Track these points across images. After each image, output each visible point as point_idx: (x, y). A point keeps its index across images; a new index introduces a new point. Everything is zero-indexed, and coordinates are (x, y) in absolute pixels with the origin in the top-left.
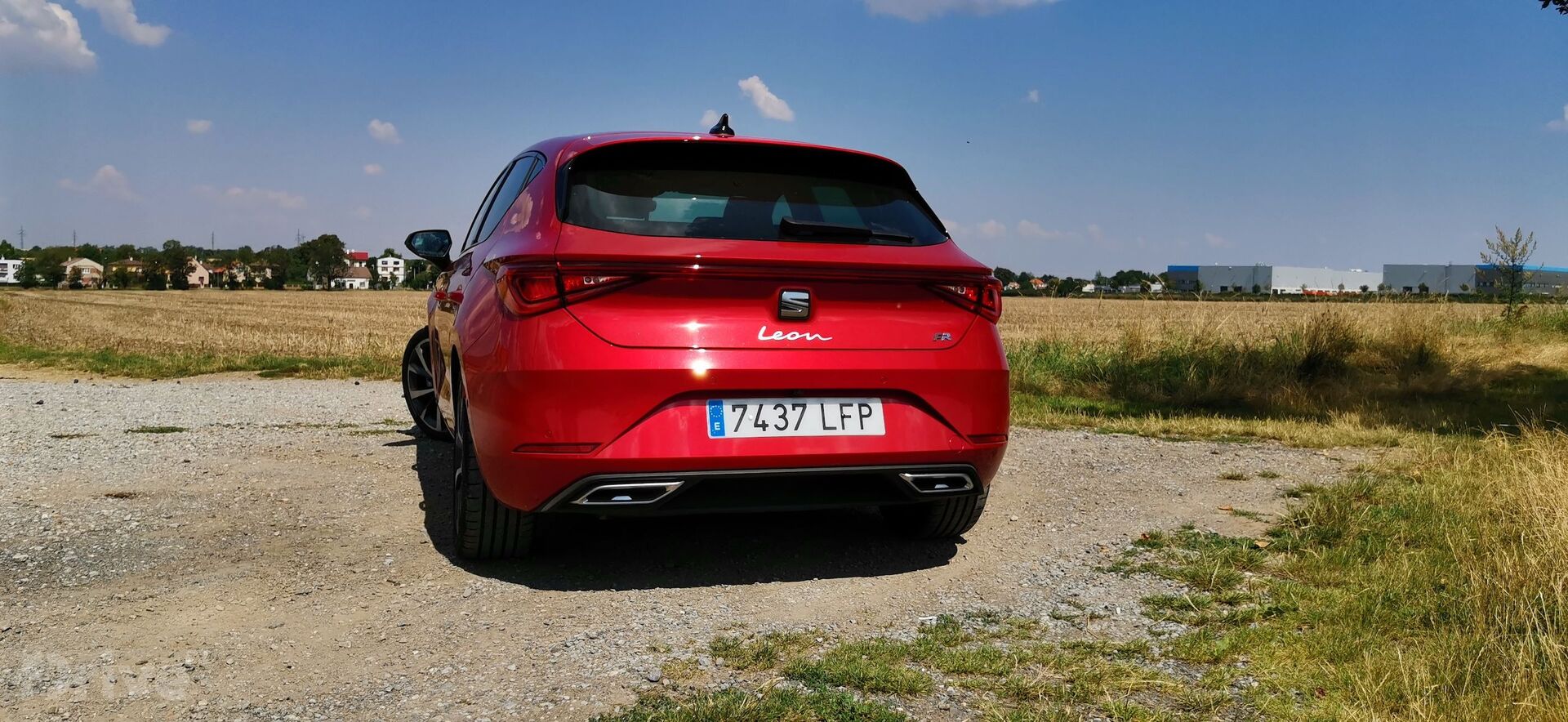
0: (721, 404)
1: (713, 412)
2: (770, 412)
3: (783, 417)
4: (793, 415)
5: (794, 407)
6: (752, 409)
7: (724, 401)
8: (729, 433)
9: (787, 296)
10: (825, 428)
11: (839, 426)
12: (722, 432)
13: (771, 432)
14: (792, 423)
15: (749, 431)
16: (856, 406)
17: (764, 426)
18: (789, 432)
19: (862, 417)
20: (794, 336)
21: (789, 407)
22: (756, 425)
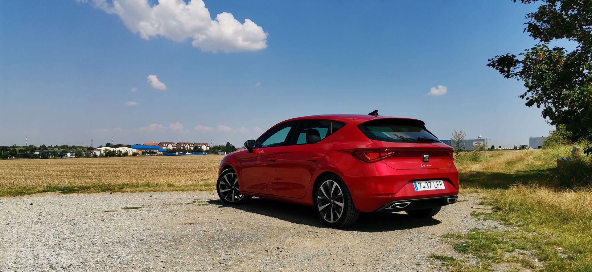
0: (416, 183)
1: (415, 184)
2: (425, 185)
3: (427, 185)
4: (429, 184)
5: (429, 182)
6: (422, 183)
7: (416, 182)
8: (419, 190)
9: (425, 156)
10: (435, 188)
11: (437, 187)
12: (418, 189)
13: (426, 189)
14: (430, 187)
15: (422, 189)
16: (439, 182)
17: (425, 188)
18: (429, 189)
19: (441, 185)
20: (427, 166)
21: (428, 183)
22: (424, 188)
